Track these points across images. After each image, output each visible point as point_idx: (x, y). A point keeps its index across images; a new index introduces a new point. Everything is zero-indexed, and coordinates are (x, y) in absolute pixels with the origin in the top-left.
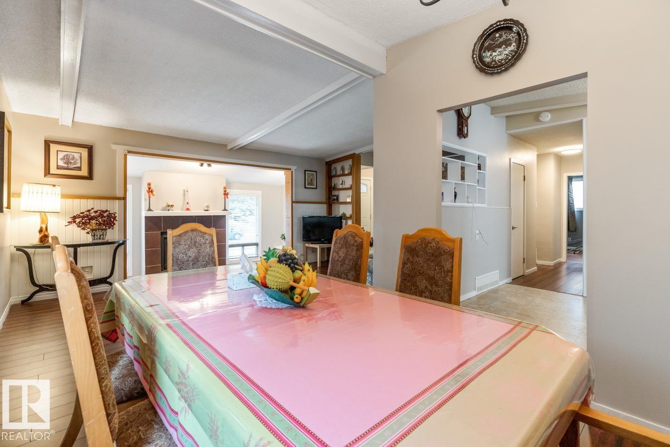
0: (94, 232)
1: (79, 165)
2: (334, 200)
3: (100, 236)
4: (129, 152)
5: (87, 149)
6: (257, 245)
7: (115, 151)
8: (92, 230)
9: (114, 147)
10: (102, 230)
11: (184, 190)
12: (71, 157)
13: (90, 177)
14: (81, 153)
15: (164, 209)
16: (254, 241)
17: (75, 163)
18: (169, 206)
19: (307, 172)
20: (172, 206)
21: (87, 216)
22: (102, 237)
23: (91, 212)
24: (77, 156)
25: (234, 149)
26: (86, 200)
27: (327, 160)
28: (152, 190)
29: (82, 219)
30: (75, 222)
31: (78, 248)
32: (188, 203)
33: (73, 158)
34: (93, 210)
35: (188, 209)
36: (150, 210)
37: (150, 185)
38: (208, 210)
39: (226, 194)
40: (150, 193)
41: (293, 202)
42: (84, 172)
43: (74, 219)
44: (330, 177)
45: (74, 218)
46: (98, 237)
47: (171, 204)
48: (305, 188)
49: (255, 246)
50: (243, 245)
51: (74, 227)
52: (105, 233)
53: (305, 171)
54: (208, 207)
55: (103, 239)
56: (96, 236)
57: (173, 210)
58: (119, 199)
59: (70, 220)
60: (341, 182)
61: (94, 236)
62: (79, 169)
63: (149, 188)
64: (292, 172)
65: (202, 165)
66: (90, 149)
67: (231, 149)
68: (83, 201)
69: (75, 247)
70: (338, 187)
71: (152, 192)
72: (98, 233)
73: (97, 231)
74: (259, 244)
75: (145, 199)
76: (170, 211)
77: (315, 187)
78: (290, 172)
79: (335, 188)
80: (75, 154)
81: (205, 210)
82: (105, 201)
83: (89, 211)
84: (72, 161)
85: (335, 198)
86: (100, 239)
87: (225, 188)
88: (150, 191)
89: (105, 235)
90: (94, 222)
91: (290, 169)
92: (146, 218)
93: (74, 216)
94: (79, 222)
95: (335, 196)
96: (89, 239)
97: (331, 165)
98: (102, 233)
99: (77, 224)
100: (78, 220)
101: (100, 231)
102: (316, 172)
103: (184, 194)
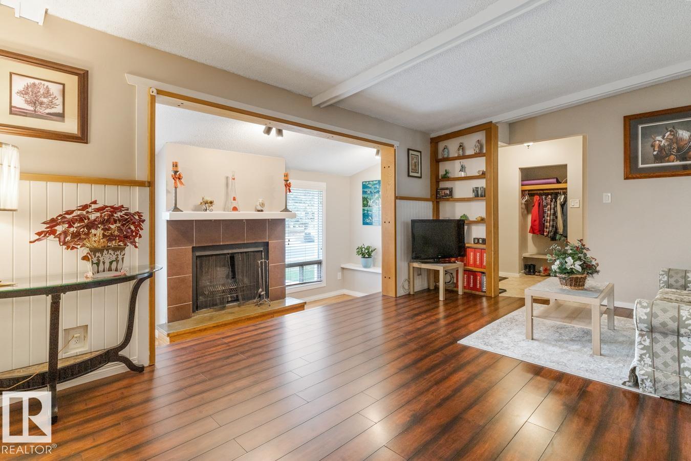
0: (98, 254)
1: (59, 109)
2: (446, 195)
3: (111, 263)
4: (160, 92)
5: (76, 78)
6: (319, 263)
7: (132, 87)
8: (94, 251)
9: (130, 79)
10: (115, 249)
11: (227, 178)
12: (42, 91)
13: (82, 137)
14: (64, 85)
15: (197, 209)
16: (315, 258)
17: (51, 104)
18: (206, 203)
19: (411, 152)
20: (211, 203)
21: (81, 219)
22: (114, 266)
23: (90, 210)
24: (55, 89)
25: (322, 106)
26: (74, 185)
27: (433, 135)
28: (179, 175)
29: (70, 226)
30: (53, 232)
31: (62, 295)
32: (234, 199)
33: (47, 93)
34: (94, 206)
35: (235, 209)
36: (176, 209)
37: (176, 166)
38: (262, 211)
39: (288, 186)
40: (177, 180)
41: (396, 198)
42: (71, 125)
43: (51, 227)
44: (436, 160)
45: (53, 223)
46: (107, 265)
47: (209, 199)
48: (409, 176)
49: (316, 266)
50: (301, 265)
51: (51, 243)
52: (120, 257)
53: (409, 150)
54: (263, 205)
55: (116, 270)
56: (101, 264)
57: (212, 210)
58: (141, 184)
59: (43, 228)
60: (459, 168)
61: (98, 264)
62: (61, 116)
63: (176, 172)
64: (395, 149)
65: (268, 131)
66: (83, 78)
67: (318, 106)
68: (69, 187)
69: (55, 293)
70: (451, 175)
71: (179, 179)
72: (107, 257)
73: (105, 252)
74: (323, 262)
75: (168, 192)
76: (208, 212)
77: (419, 175)
78: (392, 149)
79: (446, 178)
80: (51, 85)
81: (259, 211)
82: (114, 188)
83: (85, 207)
84: (45, 100)
85: (448, 192)
86: (110, 270)
87: (286, 176)
88: (177, 177)
89: (121, 261)
90: (99, 232)
91: (392, 146)
92: (170, 223)
93: (53, 220)
94: (65, 233)
95: (447, 189)
96: (86, 271)
97: (437, 143)
98: (114, 258)
99: (59, 237)
100: (59, 229)
101: (110, 251)
102: (420, 152)
103: (227, 185)
